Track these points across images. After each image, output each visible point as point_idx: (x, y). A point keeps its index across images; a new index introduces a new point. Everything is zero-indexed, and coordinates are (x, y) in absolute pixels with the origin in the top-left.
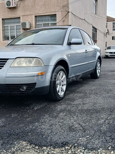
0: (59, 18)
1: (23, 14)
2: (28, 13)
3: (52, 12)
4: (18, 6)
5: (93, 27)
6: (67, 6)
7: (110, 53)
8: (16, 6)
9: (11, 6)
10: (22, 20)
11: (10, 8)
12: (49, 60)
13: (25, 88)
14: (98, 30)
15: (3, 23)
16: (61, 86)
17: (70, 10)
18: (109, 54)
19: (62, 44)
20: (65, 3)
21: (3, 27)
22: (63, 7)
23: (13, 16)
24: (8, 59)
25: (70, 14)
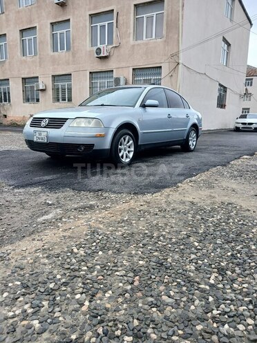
0: (164, 71)
1: (117, 66)
2: (123, 64)
3: (156, 63)
4: (111, 55)
5: (220, 85)
6: (177, 55)
7: (242, 124)
8: (108, 54)
9: (102, 55)
10: (115, 75)
11: (100, 58)
12: (111, 121)
13: (82, 148)
14: (228, 90)
15: (91, 78)
16: (127, 152)
17: (180, 61)
18: (241, 126)
19: (134, 106)
20: (175, 51)
21: (91, 83)
22: (172, 56)
23: (104, 69)
24: (67, 119)
25: (180, 66)
